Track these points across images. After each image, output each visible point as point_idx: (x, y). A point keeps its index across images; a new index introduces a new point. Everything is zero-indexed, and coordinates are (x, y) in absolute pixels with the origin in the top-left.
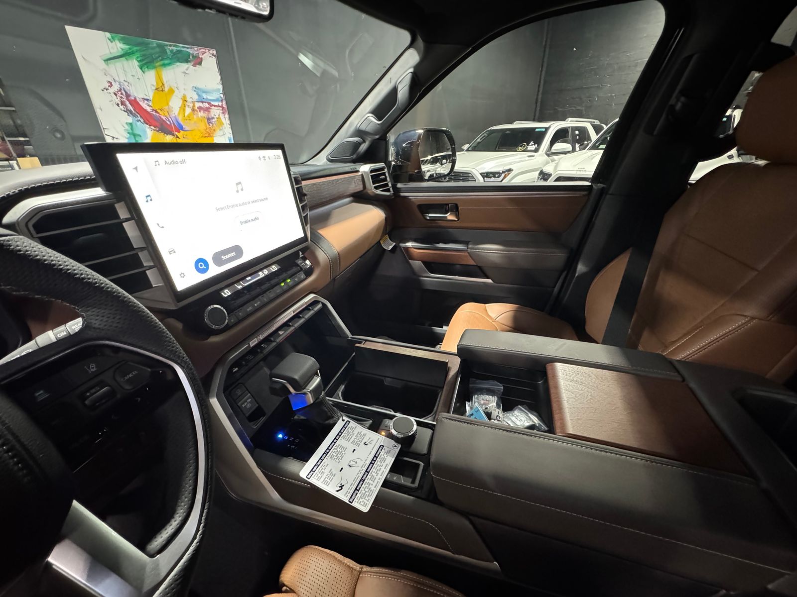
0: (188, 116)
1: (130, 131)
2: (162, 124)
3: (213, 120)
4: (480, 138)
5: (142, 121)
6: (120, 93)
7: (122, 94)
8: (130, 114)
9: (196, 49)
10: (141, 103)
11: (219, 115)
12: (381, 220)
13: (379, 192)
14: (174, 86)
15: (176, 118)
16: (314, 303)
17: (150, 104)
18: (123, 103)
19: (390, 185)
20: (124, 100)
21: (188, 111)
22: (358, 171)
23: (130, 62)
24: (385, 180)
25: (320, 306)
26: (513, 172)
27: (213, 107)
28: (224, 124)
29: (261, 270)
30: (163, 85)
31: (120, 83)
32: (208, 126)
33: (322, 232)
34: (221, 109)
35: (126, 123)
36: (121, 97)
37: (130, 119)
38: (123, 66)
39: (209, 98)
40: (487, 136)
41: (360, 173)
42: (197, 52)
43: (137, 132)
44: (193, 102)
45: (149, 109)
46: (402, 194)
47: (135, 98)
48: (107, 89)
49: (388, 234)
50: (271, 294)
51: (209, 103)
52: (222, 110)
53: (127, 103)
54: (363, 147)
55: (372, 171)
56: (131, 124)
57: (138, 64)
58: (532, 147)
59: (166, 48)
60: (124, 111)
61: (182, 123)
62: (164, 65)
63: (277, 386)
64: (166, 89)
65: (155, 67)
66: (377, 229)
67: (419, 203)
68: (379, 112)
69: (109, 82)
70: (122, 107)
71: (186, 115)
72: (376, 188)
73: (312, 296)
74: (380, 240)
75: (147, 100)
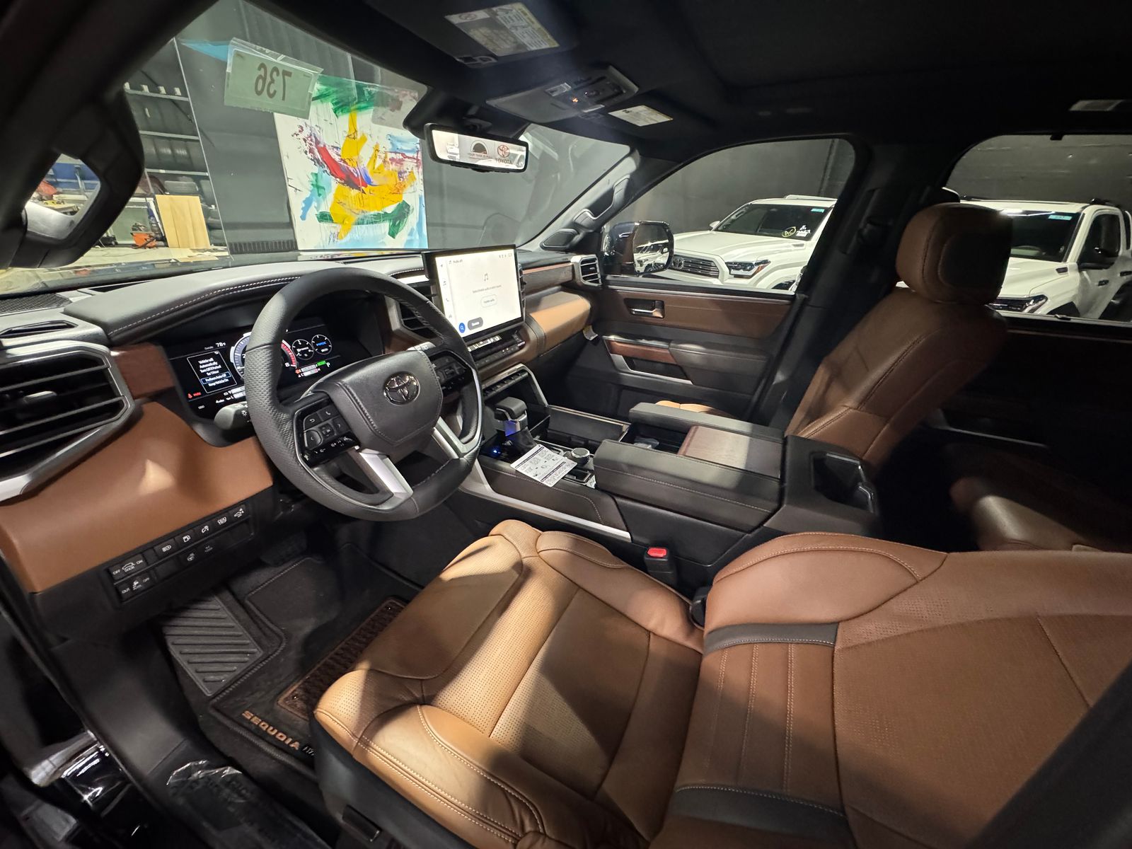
0: (378, 169)
1: (315, 183)
2: (348, 177)
3: (405, 174)
4: (736, 214)
5: (328, 171)
6: (309, 139)
7: (311, 140)
8: (317, 164)
9: (396, 90)
10: (330, 152)
11: (412, 169)
12: (585, 310)
13: (587, 283)
14: (367, 131)
15: (364, 171)
16: (522, 371)
17: (340, 153)
18: (311, 151)
19: (599, 276)
20: (314, 147)
21: (379, 162)
22: (569, 262)
23: (325, 104)
24: (595, 271)
25: (526, 374)
26: (770, 264)
27: (407, 159)
28: (416, 179)
29: (489, 338)
30: (356, 131)
31: (311, 128)
32: (398, 181)
33: (533, 315)
34: (415, 161)
35: (312, 173)
36: (311, 144)
37: (316, 169)
38: (317, 109)
39: (405, 148)
40: (746, 213)
41: (571, 264)
42: (397, 94)
43: (321, 184)
44: (386, 153)
45: (337, 158)
46: (610, 286)
47: (325, 146)
48: (297, 135)
49: (592, 324)
50: (496, 356)
51: (403, 154)
52: (417, 163)
53: (316, 151)
54: (577, 238)
55: (583, 262)
56: (316, 174)
57: (333, 107)
58: (803, 232)
59: (364, 89)
60: (311, 159)
61: (370, 176)
62: (360, 109)
63: (500, 413)
64: (359, 137)
65: (349, 111)
66: (581, 318)
67: (627, 297)
68: (595, 208)
69: (301, 126)
70: (309, 155)
71: (376, 167)
72: (585, 279)
73: (521, 365)
74: (583, 329)
75: (337, 148)
